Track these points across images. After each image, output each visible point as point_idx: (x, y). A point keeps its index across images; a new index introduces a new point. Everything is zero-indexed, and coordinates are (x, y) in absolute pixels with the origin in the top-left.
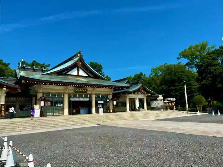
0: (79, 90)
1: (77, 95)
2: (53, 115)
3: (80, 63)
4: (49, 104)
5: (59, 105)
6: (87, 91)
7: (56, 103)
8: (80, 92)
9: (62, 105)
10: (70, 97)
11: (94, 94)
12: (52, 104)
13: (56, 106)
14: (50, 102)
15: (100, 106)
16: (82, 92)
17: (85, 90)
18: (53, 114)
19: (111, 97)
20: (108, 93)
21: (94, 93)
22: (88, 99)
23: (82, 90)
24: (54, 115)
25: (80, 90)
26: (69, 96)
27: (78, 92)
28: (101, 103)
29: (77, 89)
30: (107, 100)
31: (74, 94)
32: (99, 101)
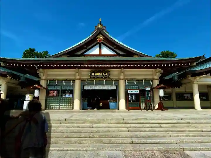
0: (96, 74)
1: (95, 81)
2: (59, 109)
3: (101, 38)
4: (55, 94)
5: (67, 96)
6: (109, 75)
7: (64, 92)
8: (98, 77)
9: (71, 96)
10: (82, 85)
11: (122, 79)
12: (59, 94)
13: (64, 96)
14: (55, 92)
15: (132, 98)
16: (102, 77)
17: (107, 74)
18: (59, 107)
19: (156, 83)
20: (150, 77)
21: (122, 77)
22: (114, 88)
23: (101, 74)
24: (61, 108)
25: (98, 74)
26: (81, 83)
27: (95, 77)
28: (134, 93)
29: (93, 73)
30: (146, 88)
31: (89, 80)
32: (131, 91)
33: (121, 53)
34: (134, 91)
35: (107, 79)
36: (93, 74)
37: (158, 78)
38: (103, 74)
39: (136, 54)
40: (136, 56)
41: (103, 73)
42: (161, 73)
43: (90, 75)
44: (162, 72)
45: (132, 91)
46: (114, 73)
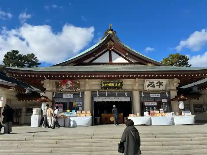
0: (108, 85)
1: (106, 92)
6: (122, 85)
8: (109, 88)
11: (136, 90)
16: (114, 88)
17: (119, 84)
19: (174, 94)
21: (135, 88)
22: (127, 99)
23: (113, 85)
25: (110, 85)
26: (92, 94)
27: (106, 88)
28: (151, 105)
29: (104, 83)
30: (163, 100)
31: (100, 91)
32: (147, 103)
33: (133, 61)
34: (151, 103)
35: (120, 90)
36: (104, 85)
37: (176, 89)
38: (115, 85)
39: (150, 63)
40: (150, 65)
41: (115, 83)
42: (178, 83)
43: (102, 85)
44: (180, 82)
45: (149, 103)
46: (128, 84)
